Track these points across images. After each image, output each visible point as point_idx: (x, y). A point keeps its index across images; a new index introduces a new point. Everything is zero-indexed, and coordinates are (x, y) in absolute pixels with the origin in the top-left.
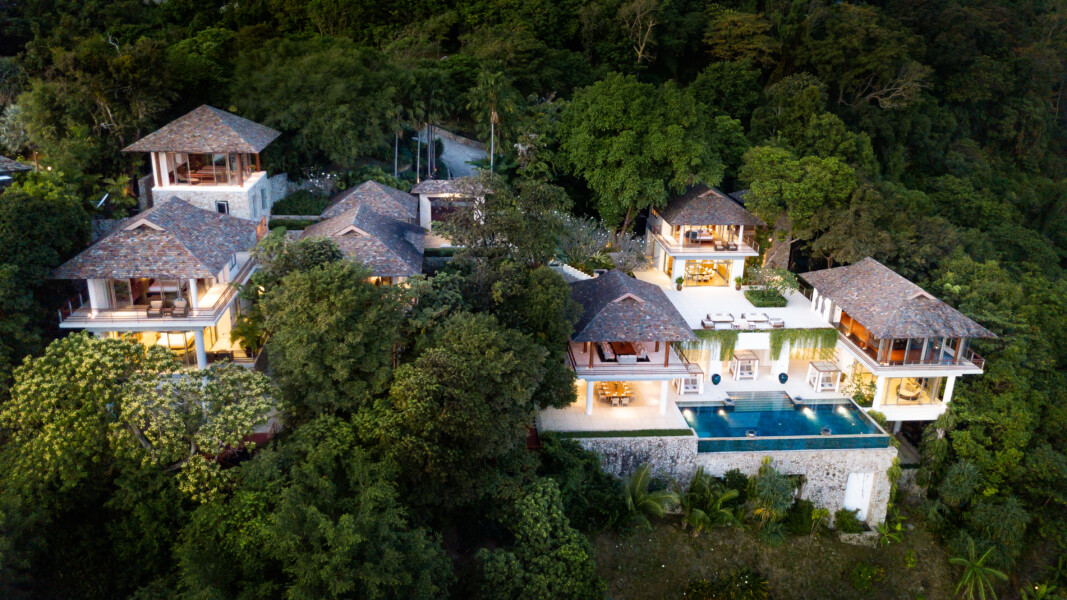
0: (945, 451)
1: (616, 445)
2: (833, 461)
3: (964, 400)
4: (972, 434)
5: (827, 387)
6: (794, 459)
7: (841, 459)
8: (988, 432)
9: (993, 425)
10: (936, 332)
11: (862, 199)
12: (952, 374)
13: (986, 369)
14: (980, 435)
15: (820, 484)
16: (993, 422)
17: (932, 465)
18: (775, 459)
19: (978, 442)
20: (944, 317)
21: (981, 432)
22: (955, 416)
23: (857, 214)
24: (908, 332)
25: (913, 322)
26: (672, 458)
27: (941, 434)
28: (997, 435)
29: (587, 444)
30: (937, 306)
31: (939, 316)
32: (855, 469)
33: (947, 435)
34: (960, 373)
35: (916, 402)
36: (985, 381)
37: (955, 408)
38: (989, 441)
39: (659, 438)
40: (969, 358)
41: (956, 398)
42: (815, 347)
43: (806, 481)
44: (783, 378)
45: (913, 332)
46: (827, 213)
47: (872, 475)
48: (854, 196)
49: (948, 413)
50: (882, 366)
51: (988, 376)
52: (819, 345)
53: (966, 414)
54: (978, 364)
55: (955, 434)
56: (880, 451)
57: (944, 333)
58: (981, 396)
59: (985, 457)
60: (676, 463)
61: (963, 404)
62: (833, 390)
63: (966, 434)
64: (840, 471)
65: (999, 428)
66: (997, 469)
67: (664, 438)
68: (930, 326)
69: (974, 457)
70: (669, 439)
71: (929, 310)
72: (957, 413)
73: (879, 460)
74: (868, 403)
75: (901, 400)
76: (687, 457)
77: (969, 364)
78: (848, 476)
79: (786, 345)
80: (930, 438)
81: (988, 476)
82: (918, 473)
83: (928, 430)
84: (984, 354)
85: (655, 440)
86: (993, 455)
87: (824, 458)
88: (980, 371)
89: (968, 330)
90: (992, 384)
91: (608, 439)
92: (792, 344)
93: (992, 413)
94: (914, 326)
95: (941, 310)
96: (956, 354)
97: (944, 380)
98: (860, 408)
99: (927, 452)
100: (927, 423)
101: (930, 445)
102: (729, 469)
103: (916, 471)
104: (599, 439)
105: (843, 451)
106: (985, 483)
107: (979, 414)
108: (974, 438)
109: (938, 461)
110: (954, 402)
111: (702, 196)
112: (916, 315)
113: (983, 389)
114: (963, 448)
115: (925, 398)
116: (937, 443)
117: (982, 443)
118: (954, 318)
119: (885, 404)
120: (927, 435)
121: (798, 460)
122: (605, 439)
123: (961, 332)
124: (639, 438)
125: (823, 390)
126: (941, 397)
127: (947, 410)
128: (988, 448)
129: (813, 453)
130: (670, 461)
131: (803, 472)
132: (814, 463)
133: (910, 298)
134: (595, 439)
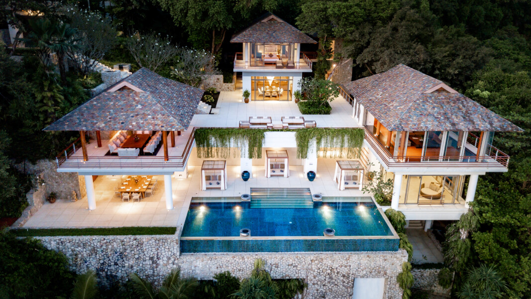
0: (468, 253)
1: (85, 245)
2: (335, 265)
3: (488, 200)
4: (495, 236)
5: (351, 185)
6: (291, 262)
7: (345, 263)
8: (513, 234)
9: (519, 227)
10: (453, 124)
11: (402, 19)
12: (475, 172)
13: (511, 167)
14: (505, 238)
15: (322, 289)
16: (519, 224)
17: (455, 266)
18: (269, 262)
19: (502, 244)
20: (464, 110)
21: (506, 235)
22: (478, 217)
23: (395, 29)
24: (422, 125)
25: (429, 115)
26: (151, 259)
27: (464, 234)
28: (523, 237)
29: (51, 243)
30: (458, 99)
31: (459, 109)
32: (361, 274)
33: (470, 236)
34: (483, 171)
35: (438, 201)
36: (512, 181)
37: (477, 209)
38: (514, 244)
39: (132, 237)
40: (493, 155)
41: (480, 197)
42: (342, 146)
43: (307, 285)
44: (311, 176)
45: (429, 125)
46: (367, 28)
47: (382, 280)
48: (395, 16)
49: (471, 213)
50: (399, 162)
51: (514, 176)
52: (346, 145)
53: (489, 215)
54: (502, 161)
55: (477, 235)
56: (388, 255)
57: (463, 126)
58: (507, 197)
59: (509, 263)
60: (157, 265)
61: (487, 204)
62: (358, 188)
63: (488, 236)
64: (344, 276)
65: (525, 231)
66: (523, 276)
67: (138, 237)
68: (448, 118)
69: (497, 262)
70: (144, 238)
71: (448, 103)
72: (481, 213)
73: (387, 265)
74: (386, 201)
75: (422, 199)
76: (169, 259)
77: (491, 161)
78: (354, 281)
79: (313, 144)
80: (453, 239)
81: (512, 283)
82: (440, 274)
83: (451, 230)
84: (510, 151)
85: (128, 239)
86: (518, 261)
87: (325, 261)
88: (505, 170)
89: (491, 124)
90: (519, 184)
91: (75, 237)
92: (319, 143)
93: (517, 214)
94: (430, 118)
95: (462, 103)
96: (479, 152)
97: (467, 178)
98: (378, 206)
99: (451, 253)
100: (448, 223)
101: (453, 245)
102: (218, 271)
103: (438, 271)
104: (63, 238)
105: (346, 254)
106: (508, 290)
107: (504, 215)
108: (498, 242)
109: (461, 262)
110: (478, 202)
111: (265, 21)
112: (434, 108)
113: (510, 190)
114: (486, 251)
115: (448, 197)
116: (459, 243)
117: (506, 246)
118: (475, 112)
119: (405, 203)
120: (449, 235)
121: (296, 263)
122: (70, 237)
123: (482, 125)
124: (111, 237)
125: (346, 188)
126: (464, 197)
127: (469, 210)
128: (512, 252)
129: (311, 256)
130: (149, 262)
131: (302, 275)
132: (314, 267)
133: (429, 91)
134: (60, 237)
